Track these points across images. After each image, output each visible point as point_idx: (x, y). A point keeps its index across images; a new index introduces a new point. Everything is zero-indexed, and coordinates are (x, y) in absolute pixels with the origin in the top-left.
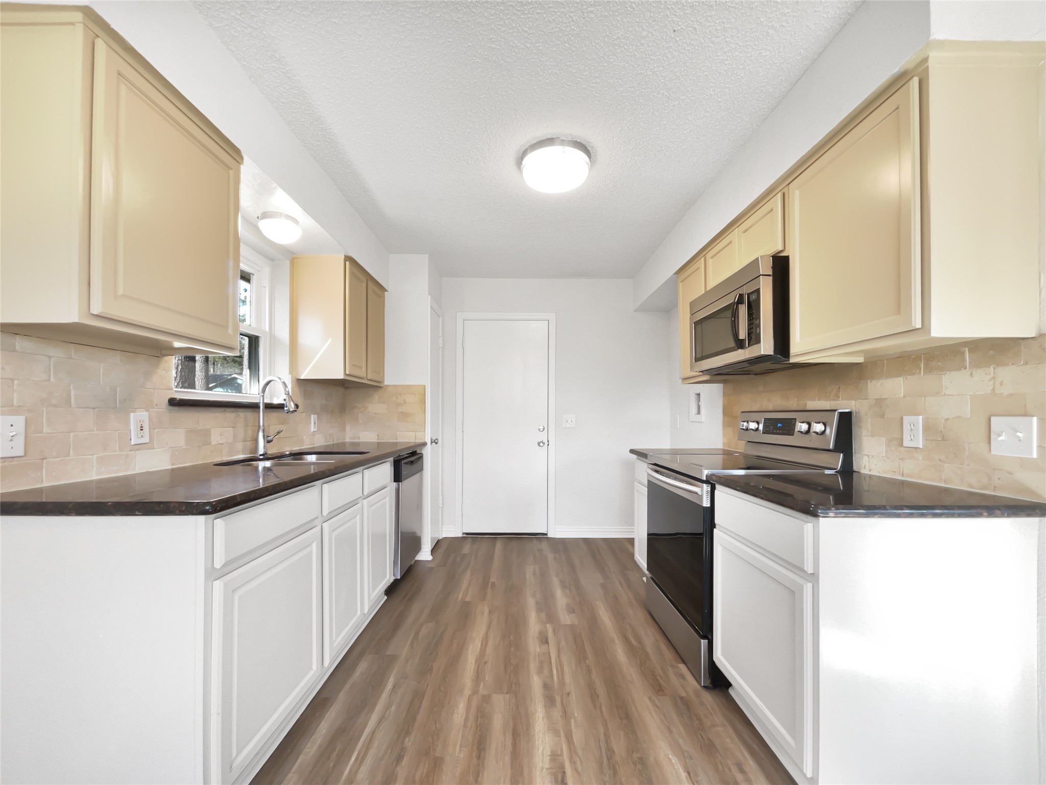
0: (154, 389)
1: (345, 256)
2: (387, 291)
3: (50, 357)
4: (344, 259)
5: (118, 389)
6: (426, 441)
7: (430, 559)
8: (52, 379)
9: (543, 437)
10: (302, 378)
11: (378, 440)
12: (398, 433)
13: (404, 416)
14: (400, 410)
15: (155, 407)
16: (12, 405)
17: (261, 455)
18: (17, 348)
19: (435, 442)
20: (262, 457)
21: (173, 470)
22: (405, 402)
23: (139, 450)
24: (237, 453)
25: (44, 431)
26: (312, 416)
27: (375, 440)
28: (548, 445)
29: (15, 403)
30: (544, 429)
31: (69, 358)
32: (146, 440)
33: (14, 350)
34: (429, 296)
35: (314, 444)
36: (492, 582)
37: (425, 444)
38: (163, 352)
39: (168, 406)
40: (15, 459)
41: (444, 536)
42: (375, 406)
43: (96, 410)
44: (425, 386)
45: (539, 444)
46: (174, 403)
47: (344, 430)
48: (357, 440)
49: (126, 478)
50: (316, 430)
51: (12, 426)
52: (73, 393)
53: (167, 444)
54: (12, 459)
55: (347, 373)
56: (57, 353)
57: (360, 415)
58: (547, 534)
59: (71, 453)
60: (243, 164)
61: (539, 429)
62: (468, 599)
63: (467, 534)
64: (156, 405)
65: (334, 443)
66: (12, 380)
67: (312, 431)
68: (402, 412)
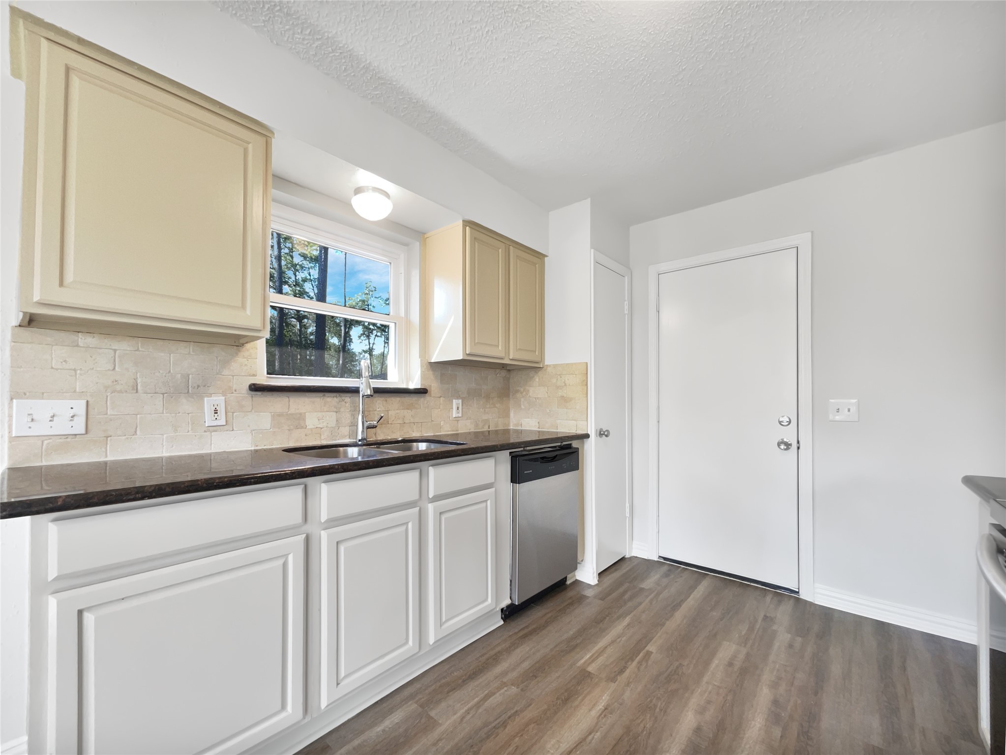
0: (233, 376)
1: (464, 221)
2: (547, 256)
3: (115, 351)
4: (463, 225)
5: (190, 376)
6: (589, 433)
7: (593, 584)
8: (117, 368)
9: (789, 435)
10: (433, 361)
11: (539, 428)
12: (558, 421)
13: (565, 401)
14: (560, 394)
15: (234, 392)
16: (75, 391)
17: (360, 441)
18: (80, 343)
19: (602, 434)
20: (360, 443)
21: (256, 451)
22: (565, 385)
23: (215, 431)
24: (344, 437)
25: (109, 413)
26: (454, 400)
27: (536, 429)
28: (798, 448)
29: (78, 390)
30: (790, 422)
31: (136, 351)
32: (222, 422)
33: (77, 346)
34: (592, 250)
35: (457, 431)
36: (648, 652)
37: (587, 436)
38: (242, 341)
39: (249, 391)
40: (78, 436)
41: (634, 554)
42: (536, 390)
43: (165, 395)
44: (587, 363)
45: (779, 444)
46: (256, 388)
47: (507, 416)
48: (520, 428)
49: (201, 457)
50: (460, 415)
51: (72, 408)
52: (139, 381)
53: (249, 426)
54: (74, 436)
55: (467, 353)
56: (123, 346)
57: (522, 400)
58: (798, 592)
59: (138, 432)
60: (274, 138)
61: (780, 422)
62: (590, 669)
63: (665, 559)
64: (235, 391)
65: (490, 429)
66: (75, 370)
67: (454, 416)
68: (562, 397)
